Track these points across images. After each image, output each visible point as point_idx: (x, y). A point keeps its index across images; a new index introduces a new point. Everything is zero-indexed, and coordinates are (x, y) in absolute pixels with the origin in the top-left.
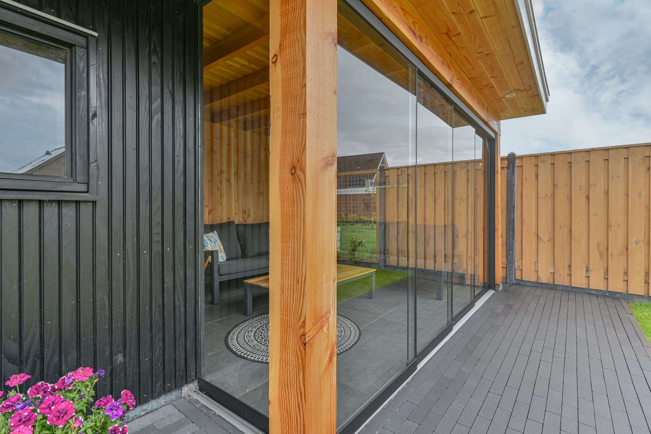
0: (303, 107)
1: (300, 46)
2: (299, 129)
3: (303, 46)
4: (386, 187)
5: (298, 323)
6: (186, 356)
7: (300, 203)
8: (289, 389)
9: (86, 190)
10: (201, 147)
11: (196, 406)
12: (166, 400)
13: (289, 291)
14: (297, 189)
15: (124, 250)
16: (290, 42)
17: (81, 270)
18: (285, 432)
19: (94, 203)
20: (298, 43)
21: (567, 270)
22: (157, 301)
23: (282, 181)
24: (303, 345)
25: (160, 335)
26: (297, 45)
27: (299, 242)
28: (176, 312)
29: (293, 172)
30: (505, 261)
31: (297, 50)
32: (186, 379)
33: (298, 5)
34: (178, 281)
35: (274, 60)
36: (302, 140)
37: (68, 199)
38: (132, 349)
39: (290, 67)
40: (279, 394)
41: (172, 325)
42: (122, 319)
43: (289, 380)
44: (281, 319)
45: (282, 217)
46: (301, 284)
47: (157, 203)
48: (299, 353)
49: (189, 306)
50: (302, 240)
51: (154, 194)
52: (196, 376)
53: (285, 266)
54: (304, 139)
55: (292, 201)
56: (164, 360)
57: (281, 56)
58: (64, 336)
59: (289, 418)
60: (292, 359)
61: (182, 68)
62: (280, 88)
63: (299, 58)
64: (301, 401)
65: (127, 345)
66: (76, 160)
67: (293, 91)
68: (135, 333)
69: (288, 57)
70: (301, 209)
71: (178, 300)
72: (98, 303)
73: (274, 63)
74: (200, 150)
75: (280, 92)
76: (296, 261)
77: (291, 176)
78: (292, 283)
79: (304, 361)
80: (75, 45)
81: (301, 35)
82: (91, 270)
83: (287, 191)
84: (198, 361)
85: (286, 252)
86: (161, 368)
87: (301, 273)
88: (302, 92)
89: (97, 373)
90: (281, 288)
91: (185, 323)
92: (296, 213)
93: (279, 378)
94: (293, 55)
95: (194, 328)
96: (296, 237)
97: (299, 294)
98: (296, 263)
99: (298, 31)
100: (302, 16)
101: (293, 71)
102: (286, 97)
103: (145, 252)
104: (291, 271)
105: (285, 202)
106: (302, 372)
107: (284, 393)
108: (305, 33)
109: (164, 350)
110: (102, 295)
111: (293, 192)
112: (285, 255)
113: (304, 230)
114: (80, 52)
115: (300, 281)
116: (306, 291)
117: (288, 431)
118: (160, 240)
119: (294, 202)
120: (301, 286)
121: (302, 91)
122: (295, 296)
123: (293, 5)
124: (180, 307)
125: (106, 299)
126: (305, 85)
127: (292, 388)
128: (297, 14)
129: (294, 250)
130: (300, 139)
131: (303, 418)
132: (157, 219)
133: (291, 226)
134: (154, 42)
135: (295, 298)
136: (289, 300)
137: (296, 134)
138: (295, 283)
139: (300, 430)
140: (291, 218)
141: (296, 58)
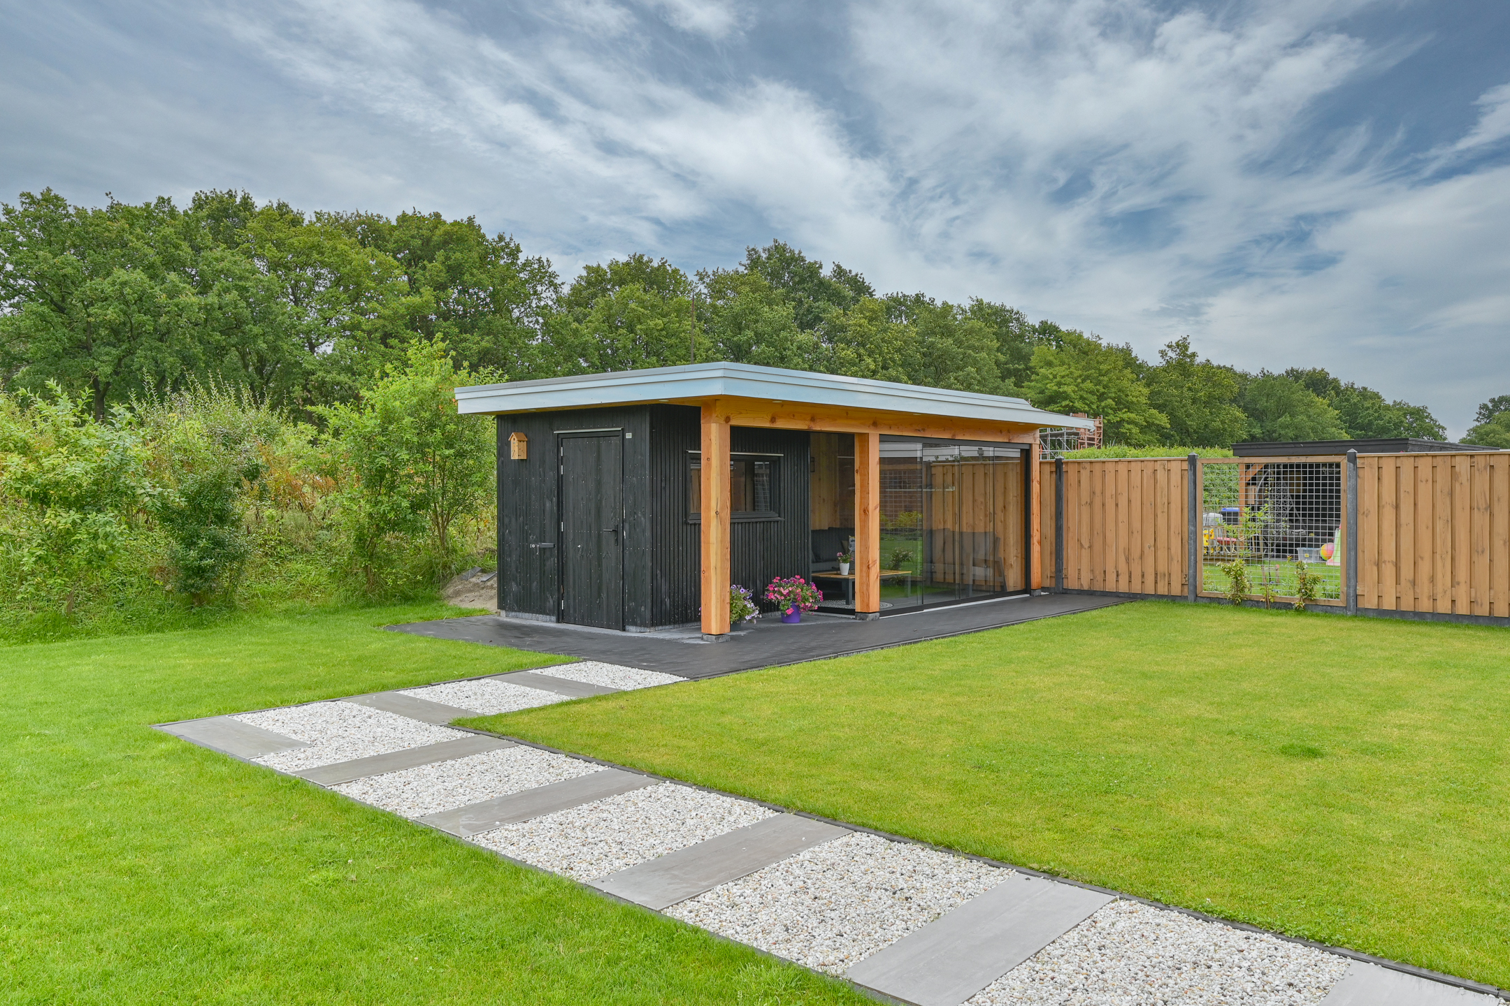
4: (933, 490)
21: (1103, 575)
30: (1054, 570)
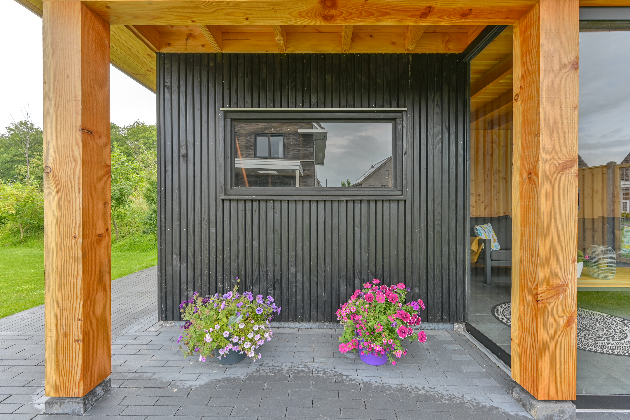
0: (537, 129)
1: (535, 85)
2: (534, 145)
3: (537, 85)
5: (533, 285)
6: (457, 304)
7: (535, 199)
8: (526, 332)
9: (401, 194)
10: (468, 160)
11: (463, 338)
12: (443, 327)
13: (526, 262)
14: (533, 189)
15: (420, 228)
16: (528, 83)
17: (399, 237)
18: (523, 362)
19: (405, 201)
20: (534, 83)
22: (438, 262)
23: (521, 183)
24: (536, 302)
25: (440, 283)
26: (533, 85)
27: (533, 227)
28: (450, 272)
29: (530, 176)
31: (533, 88)
32: (457, 319)
33: (534, 56)
34: (451, 251)
35: (516, 98)
36: (536, 153)
37: (394, 199)
38: (423, 287)
39: (527, 101)
40: (518, 334)
41: (447, 279)
42: (418, 268)
43: (525, 325)
44: (520, 282)
45: (521, 209)
46: (535, 257)
47: (438, 200)
48: (533, 308)
49: (459, 270)
50: (536, 226)
51: (436, 195)
52: (464, 320)
53: (523, 244)
54: (538, 152)
55: (529, 198)
56: (442, 301)
57: (521, 94)
58: (392, 269)
59: (526, 353)
60: (528, 311)
61: (455, 110)
62: (520, 117)
63: (534, 94)
64: (535, 342)
65: (421, 284)
66: (397, 178)
67: (530, 119)
68: (425, 277)
69: (526, 94)
70: (535, 203)
71: (452, 264)
72: (406, 256)
73: (516, 100)
74: (468, 163)
75: (521, 120)
76: (531, 241)
77: (528, 180)
78: (528, 256)
79: (537, 314)
80: (397, 118)
81: (536, 77)
82: (403, 237)
83: (525, 191)
84: (465, 310)
85: (524, 234)
86: (440, 305)
87: (535, 250)
88: (536, 119)
89: (407, 289)
90: (520, 259)
91: (456, 281)
92: (531, 206)
93: (519, 323)
94: (530, 93)
95: (463, 286)
96: (531, 224)
97: (533, 265)
98: (531, 242)
99: (534, 75)
100: (537, 64)
101: (530, 104)
102: (525, 123)
103: (431, 230)
104: (528, 248)
105: (524, 198)
106: (535, 321)
107: (522, 335)
108: (539, 75)
109: (442, 294)
110: (408, 251)
111: (529, 191)
112: (523, 236)
113: (537, 218)
114: (399, 121)
115: (534, 255)
116: (539, 263)
117: (524, 362)
118: (440, 224)
119: (530, 198)
120: (535, 259)
121: (537, 117)
122: (530, 266)
123: (530, 56)
124: (452, 269)
125: (410, 254)
126: (539, 113)
127: (528, 332)
128: (533, 63)
129: (530, 233)
130: (535, 153)
131: (536, 355)
132: (438, 210)
133: (528, 215)
134: (437, 100)
135: (530, 267)
136: (526, 268)
137: (532, 149)
138: (531, 256)
139: (534, 363)
140: (528, 210)
141: (532, 94)
